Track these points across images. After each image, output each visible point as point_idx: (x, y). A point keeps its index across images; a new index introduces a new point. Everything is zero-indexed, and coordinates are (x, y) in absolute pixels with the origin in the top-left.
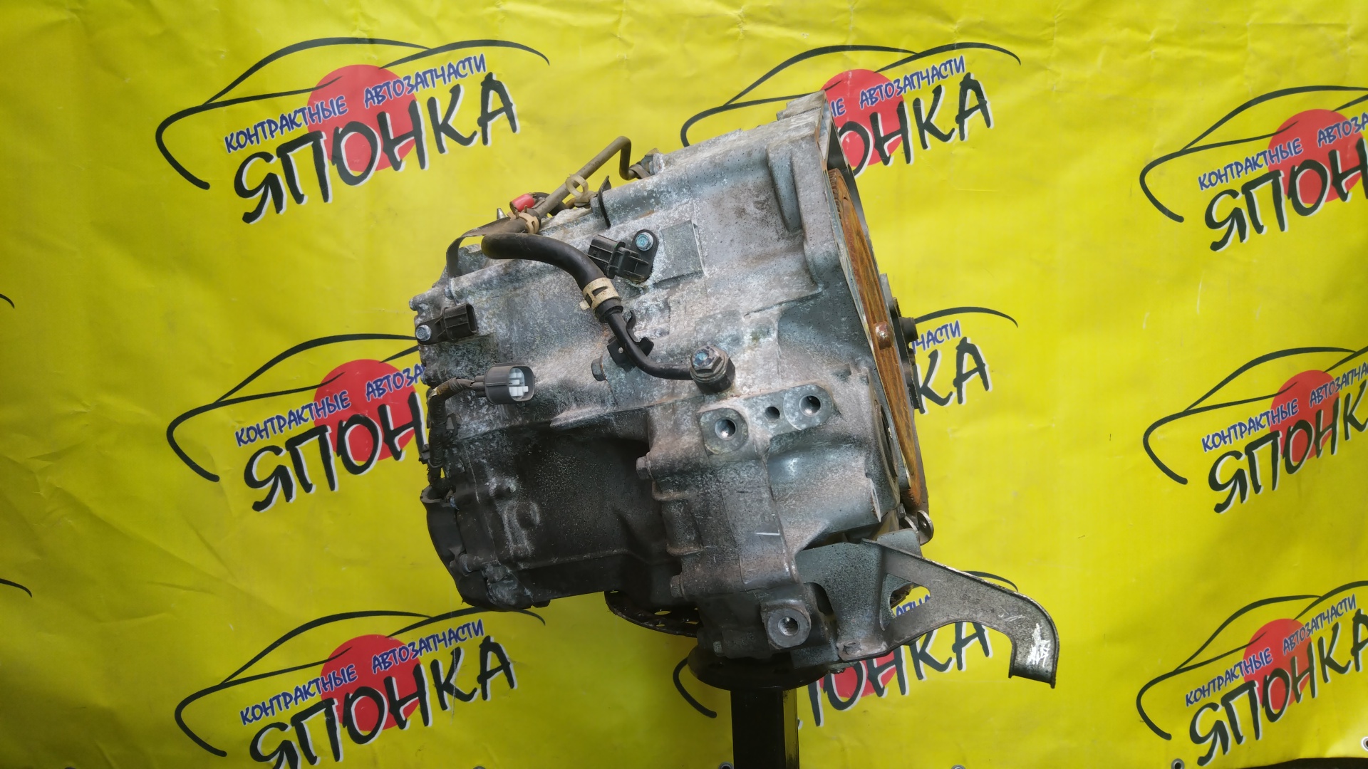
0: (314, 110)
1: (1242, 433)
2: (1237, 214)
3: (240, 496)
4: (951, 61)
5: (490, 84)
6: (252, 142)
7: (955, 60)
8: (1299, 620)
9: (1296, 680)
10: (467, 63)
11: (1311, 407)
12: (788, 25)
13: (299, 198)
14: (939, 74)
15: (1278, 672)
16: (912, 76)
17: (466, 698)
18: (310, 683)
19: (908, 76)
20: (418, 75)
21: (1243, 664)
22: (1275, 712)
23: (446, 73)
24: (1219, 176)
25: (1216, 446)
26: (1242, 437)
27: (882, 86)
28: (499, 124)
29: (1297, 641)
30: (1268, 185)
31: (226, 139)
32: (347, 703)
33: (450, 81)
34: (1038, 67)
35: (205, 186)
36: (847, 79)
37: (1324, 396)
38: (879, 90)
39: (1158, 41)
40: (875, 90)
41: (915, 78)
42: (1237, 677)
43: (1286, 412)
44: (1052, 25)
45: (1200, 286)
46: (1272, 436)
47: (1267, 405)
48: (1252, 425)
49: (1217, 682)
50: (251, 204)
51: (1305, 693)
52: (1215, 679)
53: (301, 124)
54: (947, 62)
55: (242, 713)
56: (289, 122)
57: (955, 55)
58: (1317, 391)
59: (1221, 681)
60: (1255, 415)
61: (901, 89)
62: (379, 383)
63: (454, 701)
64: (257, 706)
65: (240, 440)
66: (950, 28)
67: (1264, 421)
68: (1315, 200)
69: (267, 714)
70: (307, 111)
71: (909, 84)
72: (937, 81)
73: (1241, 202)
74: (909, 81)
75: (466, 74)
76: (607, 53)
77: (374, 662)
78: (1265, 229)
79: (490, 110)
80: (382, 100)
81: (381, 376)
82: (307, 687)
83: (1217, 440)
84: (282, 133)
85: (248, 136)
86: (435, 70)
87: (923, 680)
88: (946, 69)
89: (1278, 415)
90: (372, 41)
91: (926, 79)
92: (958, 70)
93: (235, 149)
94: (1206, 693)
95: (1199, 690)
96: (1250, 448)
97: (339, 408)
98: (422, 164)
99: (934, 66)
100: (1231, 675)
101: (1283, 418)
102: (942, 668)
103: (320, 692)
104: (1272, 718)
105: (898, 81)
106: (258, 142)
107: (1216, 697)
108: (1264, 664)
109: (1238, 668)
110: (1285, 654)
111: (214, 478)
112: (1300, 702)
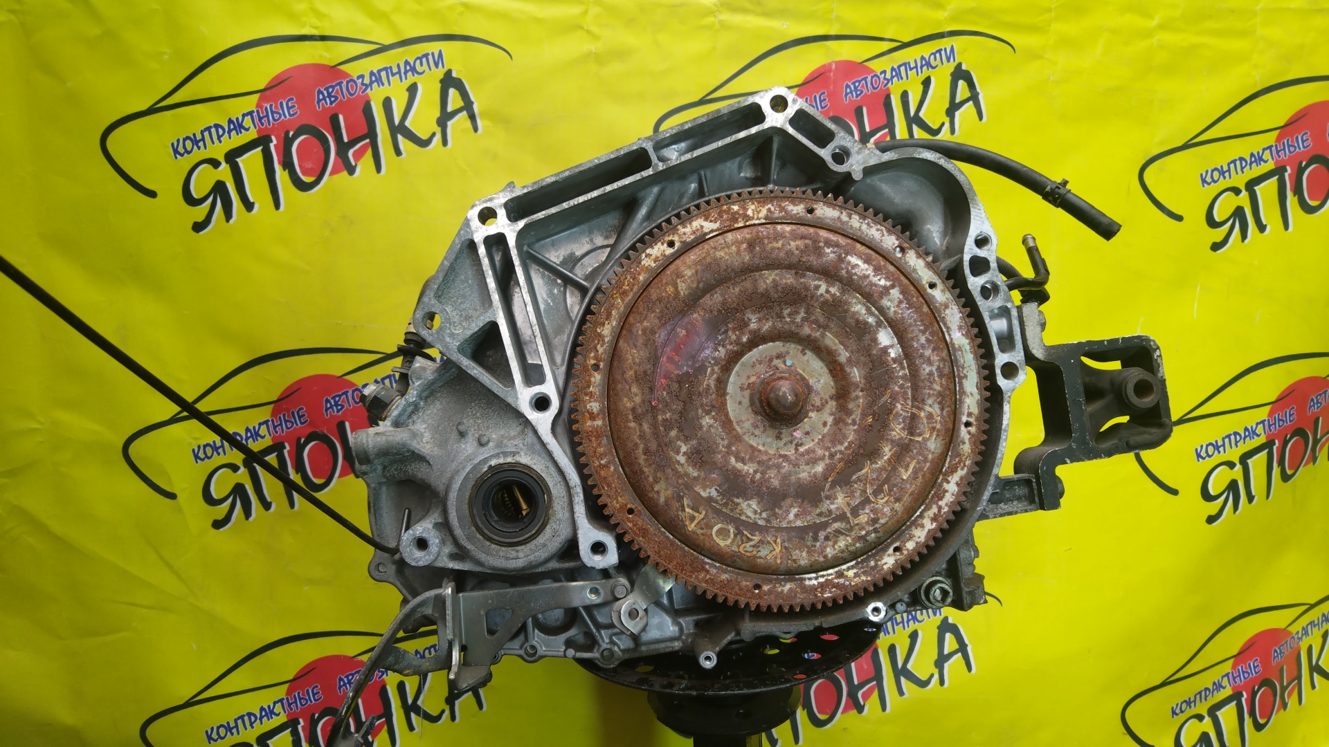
0: (263, 113)
1: (1236, 442)
2: (1239, 213)
3: (197, 514)
4: (941, 50)
5: (449, 81)
6: (199, 148)
7: (945, 49)
8: (1289, 629)
9: (1283, 689)
10: (424, 60)
11: (1309, 414)
12: (767, 14)
13: (249, 206)
14: (929, 65)
15: (1266, 682)
16: (899, 67)
17: (434, 719)
18: (275, 703)
19: (895, 67)
20: (372, 74)
21: (1230, 675)
22: (1262, 721)
23: (403, 71)
24: (1222, 173)
25: (1210, 456)
26: (1237, 446)
27: (867, 77)
28: (459, 123)
29: (1287, 650)
30: (1274, 181)
31: (173, 144)
32: (313, 724)
33: (406, 78)
34: (1034, 55)
35: (152, 194)
36: (830, 71)
37: (1323, 403)
38: (864, 82)
39: (1162, 27)
40: (860, 82)
41: (903, 69)
42: (1224, 688)
43: (1283, 421)
44: (1049, 10)
45: (1198, 288)
46: (1268, 445)
47: (1263, 413)
48: (1247, 433)
49: (1204, 693)
50: (200, 213)
51: (1292, 701)
52: (1202, 691)
53: (249, 127)
54: (937, 51)
55: (207, 732)
56: (237, 126)
57: (945, 43)
58: (1317, 397)
59: (1208, 692)
60: (1251, 424)
61: (888, 80)
62: (337, 399)
63: (422, 723)
64: (222, 726)
65: (197, 457)
66: (941, 15)
67: (1260, 430)
68: (1322, 197)
69: (232, 734)
70: (255, 114)
71: (897, 75)
72: (926, 72)
73: (1244, 200)
74: (896, 72)
75: (424, 72)
76: (575, 46)
77: (340, 683)
78: (1268, 228)
79: (450, 109)
80: (334, 101)
81: (339, 392)
82: (272, 707)
83: (1211, 449)
84: (230, 138)
85: (195, 142)
86: (391, 68)
87: (904, 697)
88: (935, 59)
89: (1275, 424)
90: (323, 38)
91: (915, 70)
92: (948, 60)
93: (182, 155)
94: (1192, 705)
95: (1185, 701)
96: (1244, 458)
97: (297, 425)
98: (378, 168)
99: (922, 56)
100: (1218, 686)
101: (1279, 426)
102: (923, 684)
103: (285, 712)
104: (1259, 727)
105: (884, 72)
106: (205, 148)
107: (1202, 709)
108: (1252, 674)
109: (1226, 679)
110: (1274, 664)
111: (172, 496)
112: (1287, 710)
